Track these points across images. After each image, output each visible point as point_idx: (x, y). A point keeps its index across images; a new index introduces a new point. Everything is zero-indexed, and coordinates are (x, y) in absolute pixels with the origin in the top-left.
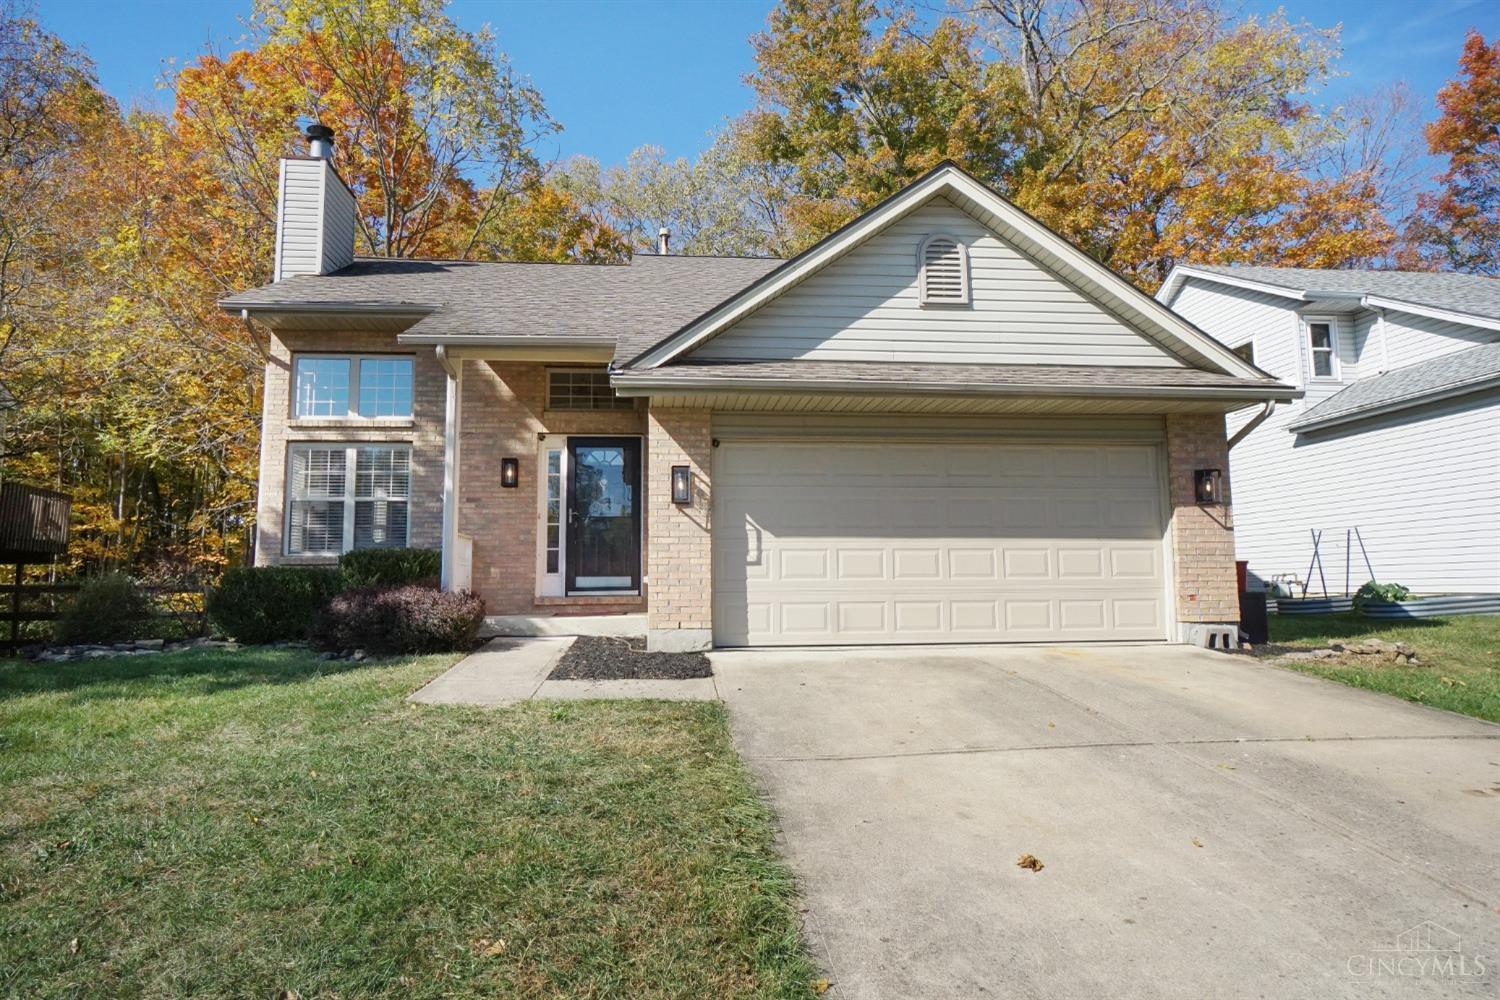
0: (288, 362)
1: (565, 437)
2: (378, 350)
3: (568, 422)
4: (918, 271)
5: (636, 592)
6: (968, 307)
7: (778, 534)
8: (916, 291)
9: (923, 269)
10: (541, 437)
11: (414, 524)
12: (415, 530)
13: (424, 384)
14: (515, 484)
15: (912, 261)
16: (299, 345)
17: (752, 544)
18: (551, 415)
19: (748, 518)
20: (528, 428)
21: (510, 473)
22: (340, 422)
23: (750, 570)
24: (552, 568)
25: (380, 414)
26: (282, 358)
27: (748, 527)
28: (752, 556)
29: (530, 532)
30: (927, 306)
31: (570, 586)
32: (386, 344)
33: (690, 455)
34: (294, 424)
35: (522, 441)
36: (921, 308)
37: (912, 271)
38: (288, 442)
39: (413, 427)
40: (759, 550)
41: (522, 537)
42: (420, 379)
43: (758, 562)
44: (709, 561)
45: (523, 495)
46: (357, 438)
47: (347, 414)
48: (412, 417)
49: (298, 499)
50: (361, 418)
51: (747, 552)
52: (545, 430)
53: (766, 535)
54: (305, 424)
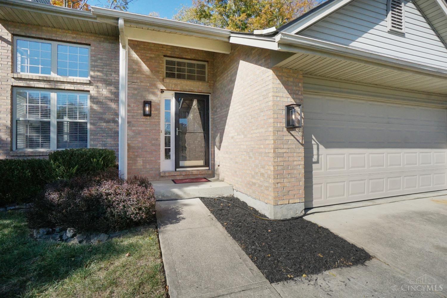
0: (10, 41)
1: (173, 92)
2: (68, 40)
3: (176, 85)
4: (387, 13)
5: (207, 168)
7: (326, 147)
8: (388, 22)
9: (391, 12)
10: (162, 91)
11: (91, 134)
12: (92, 137)
13: (95, 61)
14: (150, 115)
15: (385, 7)
16: (17, 31)
17: (315, 152)
18: (168, 80)
19: (313, 137)
20: (157, 88)
21: (147, 109)
22: (47, 77)
23: (314, 165)
24: (167, 156)
25: (70, 75)
26: (6, 37)
27: (313, 142)
28: (315, 159)
29: (158, 139)
30: (391, 32)
31: (177, 166)
32: (73, 38)
33: (293, 98)
34: (15, 76)
35: (154, 94)
36: (389, 32)
37: (384, 12)
38: (12, 86)
39: (90, 84)
40: (318, 155)
41: (153, 142)
42: (93, 58)
43: (317, 162)
44: (303, 163)
45: (153, 120)
46: (56, 87)
47: (50, 74)
48: (89, 78)
49: (21, 119)
50: (59, 76)
51: (312, 157)
52: (164, 88)
53: (321, 147)
54: (23, 77)
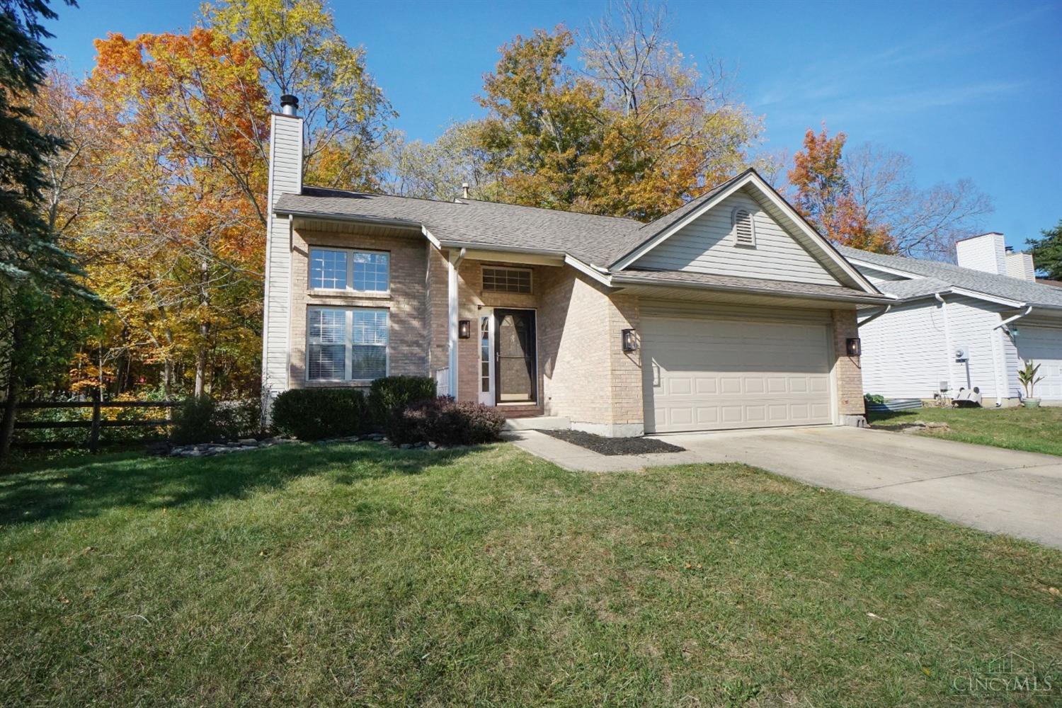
0: (306, 251)
1: (492, 308)
2: (366, 247)
3: (495, 299)
4: (732, 226)
5: (535, 403)
6: (753, 248)
7: (667, 370)
8: (732, 237)
9: (736, 225)
10: (480, 308)
11: (392, 361)
12: (393, 365)
13: (396, 271)
14: (466, 337)
15: (729, 221)
16: (314, 240)
17: (656, 375)
18: (486, 295)
19: (653, 360)
20: (474, 304)
21: (464, 330)
22: (344, 293)
23: (655, 389)
24: (486, 388)
25: (367, 289)
26: (302, 248)
27: (653, 365)
28: (656, 382)
29: (475, 366)
30: (737, 246)
31: (498, 400)
32: (372, 244)
33: (630, 323)
34: (312, 294)
35: (470, 310)
36: (735, 246)
37: (730, 226)
38: (308, 305)
39: (391, 299)
40: (659, 378)
41: (470, 370)
42: (394, 267)
43: (659, 385)
44: (641, 384)
45: (470, 343)
46: (354, 304)
47: (345, 288)
48: (388, 292)
49: (314, 343)
50: (355, 291)
51: (653, 380)
52: (482, 304)
53: (662, 369)
54: (320, 294)
